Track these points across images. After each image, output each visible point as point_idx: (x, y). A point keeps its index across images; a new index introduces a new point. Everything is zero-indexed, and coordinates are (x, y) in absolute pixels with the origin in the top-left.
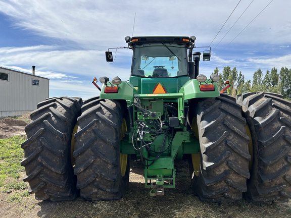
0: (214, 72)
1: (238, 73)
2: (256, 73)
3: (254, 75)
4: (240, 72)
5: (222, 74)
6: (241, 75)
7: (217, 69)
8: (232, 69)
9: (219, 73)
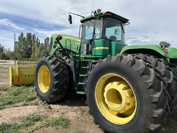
0: (20, 35)
1: (36, 38)
2: (46, 39)
3: (45, 40)
4: (37, 38)
5: (26, 37)
6: (38, 39)
7: (22, 33)
8: (32, 35)
9: (24, 36)
